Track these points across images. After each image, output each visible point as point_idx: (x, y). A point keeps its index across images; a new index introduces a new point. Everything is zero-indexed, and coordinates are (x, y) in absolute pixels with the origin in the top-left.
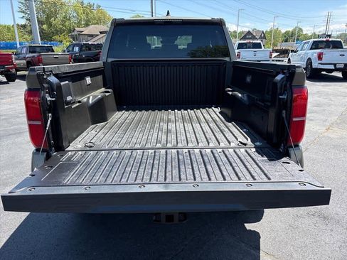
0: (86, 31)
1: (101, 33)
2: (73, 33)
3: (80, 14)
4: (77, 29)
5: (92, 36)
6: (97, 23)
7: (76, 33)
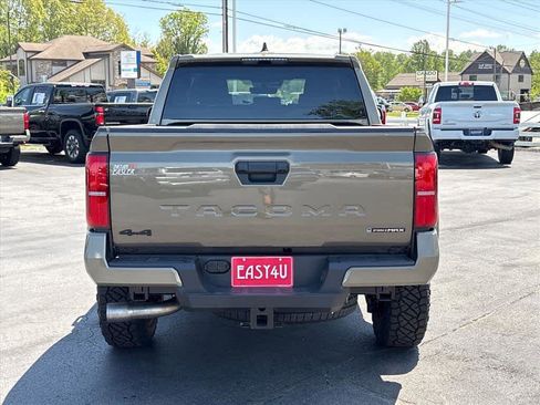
0: (49, 50)
1: (87, 55)
2: (14, 57)
3: (34, 10)
4: (24, 45)
5: (63, 63)
6: (79, 31)
7: (20, 55)
